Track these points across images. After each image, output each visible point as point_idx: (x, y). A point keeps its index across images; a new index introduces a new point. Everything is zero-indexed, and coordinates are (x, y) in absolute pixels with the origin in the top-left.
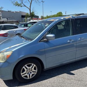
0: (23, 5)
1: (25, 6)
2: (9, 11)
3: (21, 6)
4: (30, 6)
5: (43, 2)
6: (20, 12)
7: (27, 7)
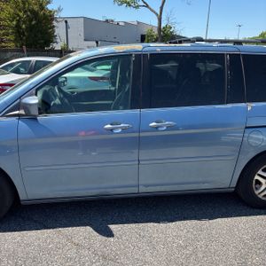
0: (143, 4)
1: (147, 6)
2: (107, 21)
3: (137, 7)
4: (160, 5)
6: (138, 23)
7: (152, 8)
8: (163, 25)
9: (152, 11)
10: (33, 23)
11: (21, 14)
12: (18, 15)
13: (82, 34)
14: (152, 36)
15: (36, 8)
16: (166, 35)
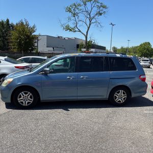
0: (78, 30)
1: (80, 31)
2: (59, 37)
3: (76, 31)
5: (113, 25)
6: (75, 38)
8: (88, 40)
9: (83, 33)
10: (27, 40)
11: (22, 37)
12: (20, 37)
13: (46, 44)
14: (83, 45)
15: (29, 34)
16: (89, 45)
